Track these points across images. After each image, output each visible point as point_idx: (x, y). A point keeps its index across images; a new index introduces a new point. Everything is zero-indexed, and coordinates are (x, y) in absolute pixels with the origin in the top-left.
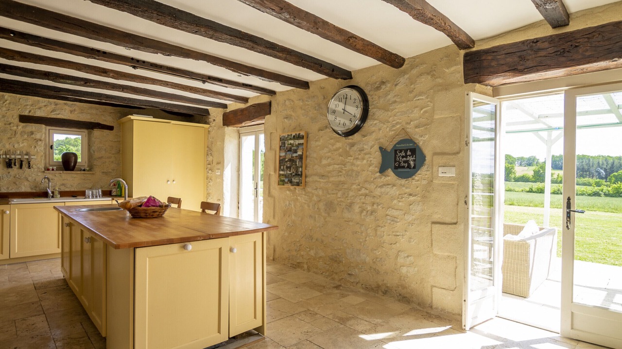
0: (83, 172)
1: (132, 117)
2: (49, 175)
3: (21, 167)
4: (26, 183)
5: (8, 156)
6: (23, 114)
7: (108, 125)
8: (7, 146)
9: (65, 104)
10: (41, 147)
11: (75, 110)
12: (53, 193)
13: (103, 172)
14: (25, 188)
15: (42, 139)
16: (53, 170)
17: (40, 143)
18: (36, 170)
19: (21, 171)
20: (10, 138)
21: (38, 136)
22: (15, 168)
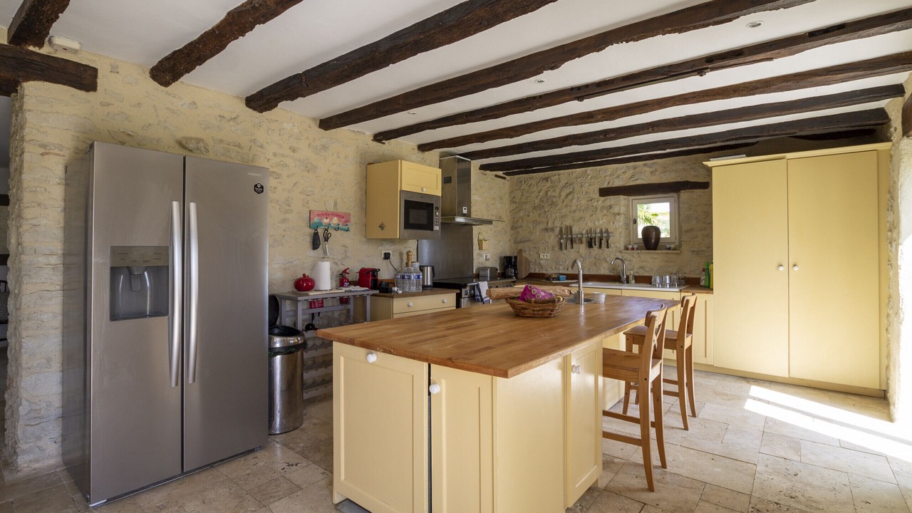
0: (668, 251)
2: (627, 255)
3: (600, 247)
4: (605, 265)
5: (589, 235)
6: (602, 187)
7: (700, 181)
8: (590, 224)
9: (644, 165)
10: (620, 221)
11: (656, 170)
12: (628, 277)
13: (693, 251)
14: (604, 271)
15: (621, 212)
16: (633, 249)
17: (618, 217)
18: (614, 249)
19: (600, 251)
20: (591, 215)
21: (616, 210)
22: (596, 248)
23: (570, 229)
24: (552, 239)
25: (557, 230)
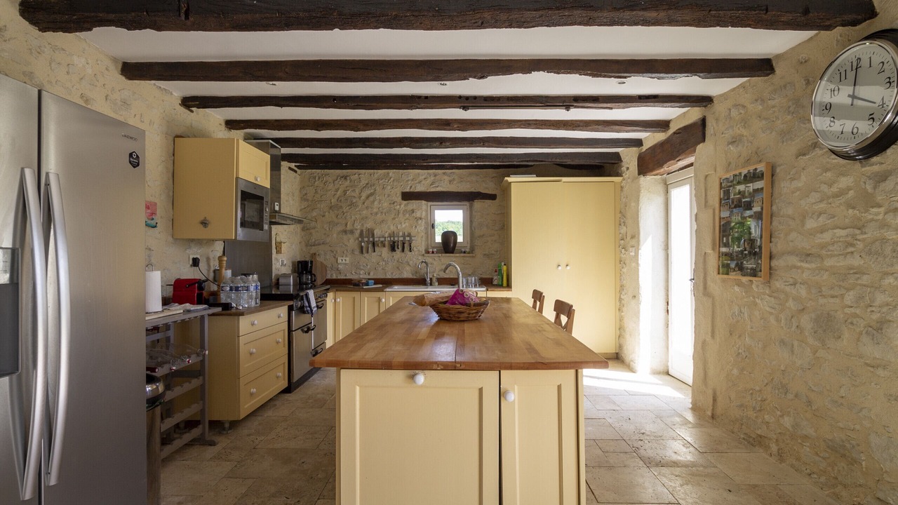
0: (462, 255)
1: (509, 179)
2: (429, 259)
3: (403, 250)
4: (408, 268)
5: (392, 239)
6: (405, 191)
7: (490, 193)
8: (393, 228)
9: (444, 173)
10: (421, 227)
11: (454, 179)
12: (431, 279)
13: (485, 255)
14: (407, 274)
15: (423, 217)
16: (433, 252)
17: (420, 222)
18: (417, 253)
19: (403, 254)
20: (394, 219)
21: (418, 214)
22: (398, 251)
23: (371, 232)
24: (352, 242)
25: (357, 233)
